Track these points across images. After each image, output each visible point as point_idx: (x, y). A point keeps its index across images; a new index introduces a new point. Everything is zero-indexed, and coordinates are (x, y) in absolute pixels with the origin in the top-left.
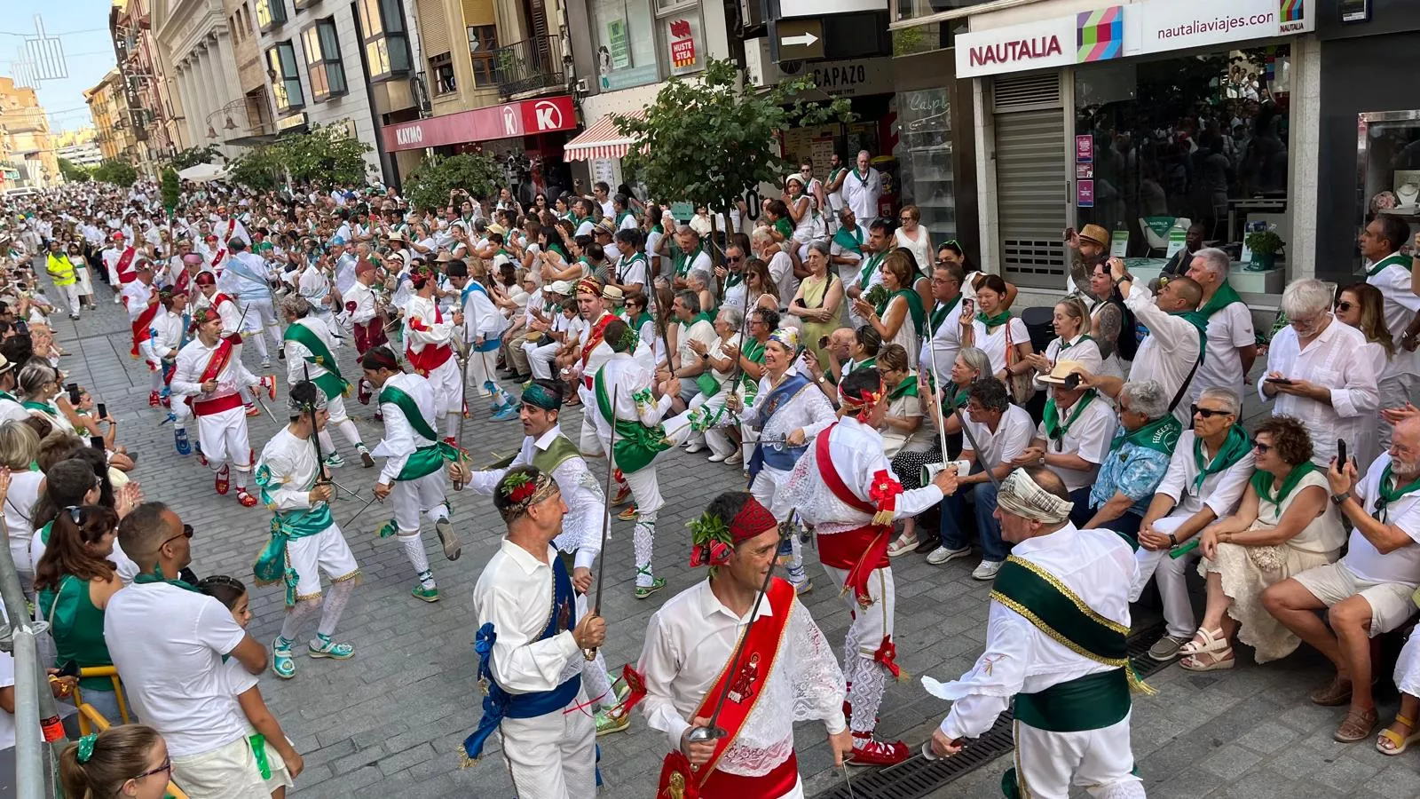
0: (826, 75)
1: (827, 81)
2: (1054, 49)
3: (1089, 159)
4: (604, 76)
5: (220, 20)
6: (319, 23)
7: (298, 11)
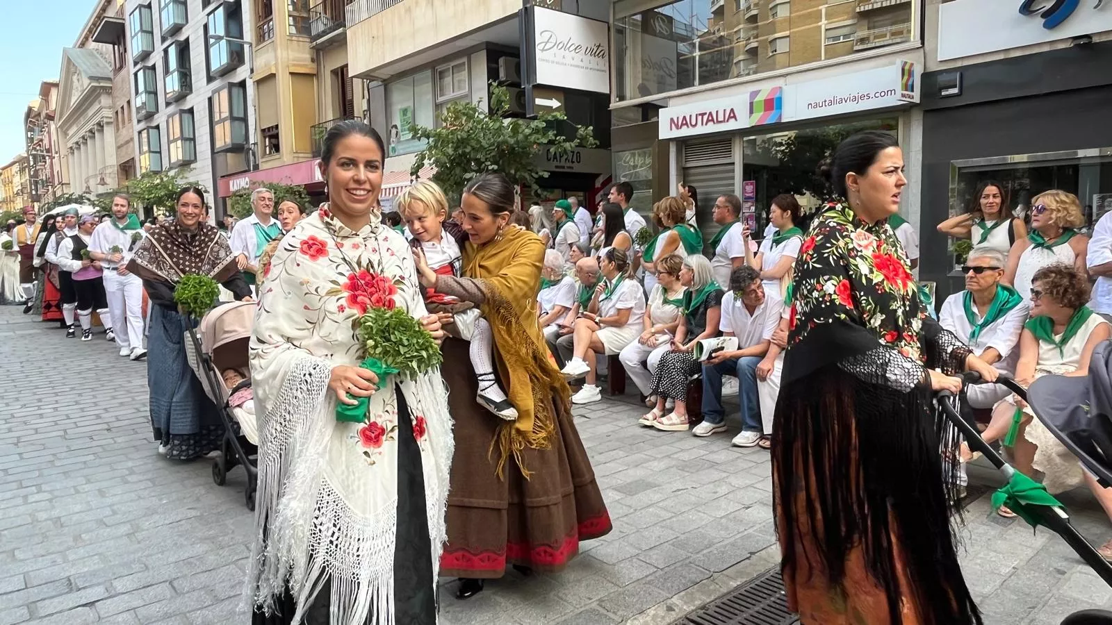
0: (555, 153)
1: (555, 157)
2: (732, 117)
3: (752, 198)
4: (393, 145)
5: (108, 113)
6: (182, 112)
7: (168, 104)
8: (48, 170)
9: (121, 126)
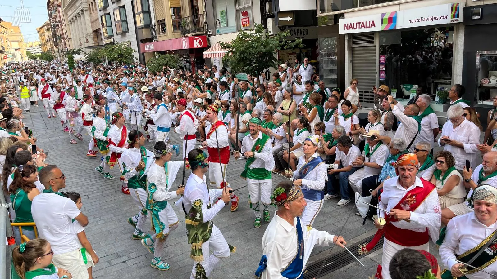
0: (295, 31)
1: (295, 34)
2: (373, 25)
3: (384, 64)
4: (218, 29)
5: (85, 5)
6: (120, 7)
7: (113, 3)
8: (60, 32)
9: (92, 12)
